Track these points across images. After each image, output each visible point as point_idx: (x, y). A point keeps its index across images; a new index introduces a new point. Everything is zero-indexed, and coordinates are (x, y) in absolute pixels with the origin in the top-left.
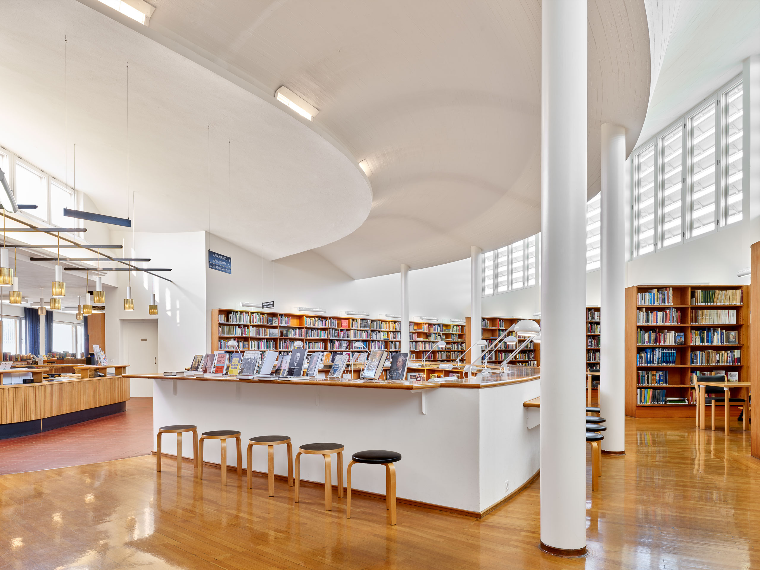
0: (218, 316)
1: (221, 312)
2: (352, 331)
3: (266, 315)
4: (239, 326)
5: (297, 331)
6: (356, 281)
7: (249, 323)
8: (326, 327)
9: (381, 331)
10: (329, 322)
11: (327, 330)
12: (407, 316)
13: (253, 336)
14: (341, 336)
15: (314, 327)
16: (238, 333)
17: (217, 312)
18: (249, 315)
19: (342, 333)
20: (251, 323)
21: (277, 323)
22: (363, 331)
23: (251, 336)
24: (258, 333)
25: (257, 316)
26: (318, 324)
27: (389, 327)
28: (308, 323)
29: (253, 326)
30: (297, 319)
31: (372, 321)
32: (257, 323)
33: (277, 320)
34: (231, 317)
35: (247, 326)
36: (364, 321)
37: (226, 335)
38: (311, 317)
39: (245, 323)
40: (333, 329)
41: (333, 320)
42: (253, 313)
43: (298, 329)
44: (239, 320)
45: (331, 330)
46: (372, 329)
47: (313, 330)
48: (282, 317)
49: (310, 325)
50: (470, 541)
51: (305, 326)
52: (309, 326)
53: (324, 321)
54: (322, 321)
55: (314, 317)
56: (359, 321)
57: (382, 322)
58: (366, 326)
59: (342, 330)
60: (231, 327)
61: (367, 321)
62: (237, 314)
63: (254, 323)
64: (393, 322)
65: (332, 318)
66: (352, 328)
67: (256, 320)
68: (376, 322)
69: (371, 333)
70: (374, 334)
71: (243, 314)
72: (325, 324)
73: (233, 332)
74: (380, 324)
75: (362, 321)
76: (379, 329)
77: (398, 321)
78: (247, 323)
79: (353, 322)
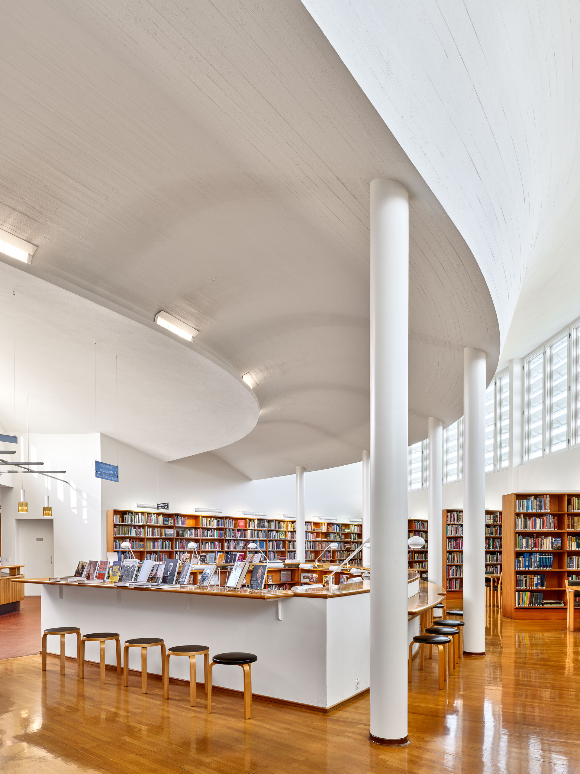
0: (113, 516)
1: (116, 512)
2: (249, 531)
3: (162, 515)
4: (135, 526)
5: (193, 531)
6: (253, 481)
7: (144, 524)
8: (223, 527)
9: (279, 531)
10: (226, 522)
11: (224, 530)
12: (303, 516)
13: (148, 536)
14: (238, 536)
15: (211, 527)
16: (133, 533)
17: (112, 513)
18: (144, 516)
19: (239, 533)
20: (146, 523)
21: (173, 523)
22: (260, 530)
23: (146, 536)
24: (153, 533)
25: (153, 516)
26: (214, 525)
27: (287, 527)
28: (205, 523)
29: (149, 527)
30: (193, 519)
31: (270, 521)
32: (152, 524)
33: (172, 521)
34: (126, 518)
35: (143, 527)
36: (261, 521)
37: (121, 536)
38: (207, 517)
39: (140, 524)
40: (229, 529)
41: (230, 521)
42: (148, 514)
43: (194, 530)
44: (135, 520)
45: (228, 530)
46: (269, 529)
47: (209, 531)
48: (178, 518)
49: (207, 525)
50: (310, 733)
51: (201, 526)
52: (205, 527)
53: (220, 521)
54: (218, 521)
55: (211, 517)
56: (256, 521)
57: (280, 521)
58: (263, 526)
59: (238, 530)
60: (126, 528)
61: (265, 521)
62: (133, 515)
63: (150, 524)
64: (291, 522)
65: (228, 519)
66: (249, 528)
67: (152, 521)
68: (274, 522)
69: (268, 532)
70: (271, 534)
71: (139, 515)
72: (222, 524)
73: (129, 532)
74: (277, 524)
75: (259, 521)
76: (276, 529)
77: (295, 522)
78: (143, 524)
79: (250, 522)
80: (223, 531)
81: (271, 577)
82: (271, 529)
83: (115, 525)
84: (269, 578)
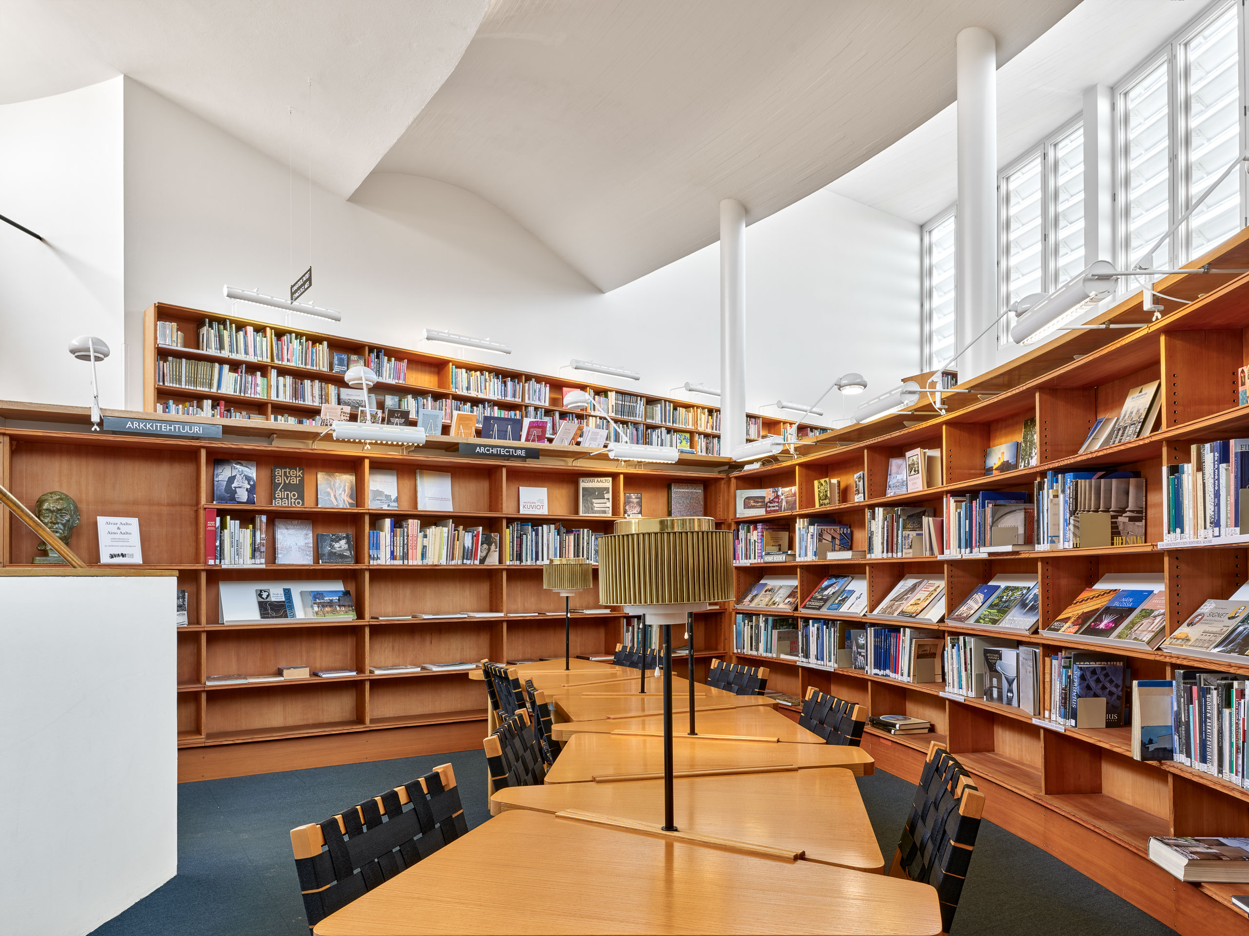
0: (156, 325)
1: (165, 313)
2: (592, 420)
3: (325, 343)
4: (235, 366)
6: (608, 295)
7: (266, 360)
8: (518, 400)
9: (677, 431)
10: (527, 388)
11: (521, 411)
12: (740, 396)
13: (281, 399)
15: (481, 396)
16: (229, 384)
17: (150, 312)
18: (265, 336)
20: (272, 360)
22: (624, 423)
23: (273, 397)
24: (297, 393)
25: (296, 343)
26: (493, 390)
27: (696, 422)
28: (462, 383)
29: (283, 372)
30: (430, 372)
31: (651, 401)
32: (293, 365)
33: (361, 364)
34: (203, 334)
35: (261, 369)
36: (628, 398)
37: (183, 386)
38: (470, 368)
39: (251, 358)
40: (537, 409)
41: (538, 386)
42: (280, 334)
43: (429, 398)
44: (231, 345)
45: (531, 409)
46: (649, 421)
47: (477, 406)
48: (378, 357)
49: (468, 389)
51: (453, 390)
52: (465, 393)
53: (509, 384)
54: (505, 383)
55: (481, 369)
56: (612, 395)
57: (677, 405)
58: (632, 412)
59: (563, 415)
60: (203, 367)
61: (637, 400)
62: (225, 329)
63: (285, 363)
64: (706, 410)
65: (533, 380)
66: (593, 413)
67: (293, 355)
68: (661, 404)
69: (646, 431)
70: (654, 436)
71: (246, 333)
72: (515, 391)
73: (211, 380)
74: (670, 410)
75: (620, 398)
76: (668, 424)
77: (718, 411)
78: (260, 359)
79: (596, 397)
80: (518, 412)
81: (636, 500)
82: (654, 422)
83: (163, 354)
84: (629, 502)
